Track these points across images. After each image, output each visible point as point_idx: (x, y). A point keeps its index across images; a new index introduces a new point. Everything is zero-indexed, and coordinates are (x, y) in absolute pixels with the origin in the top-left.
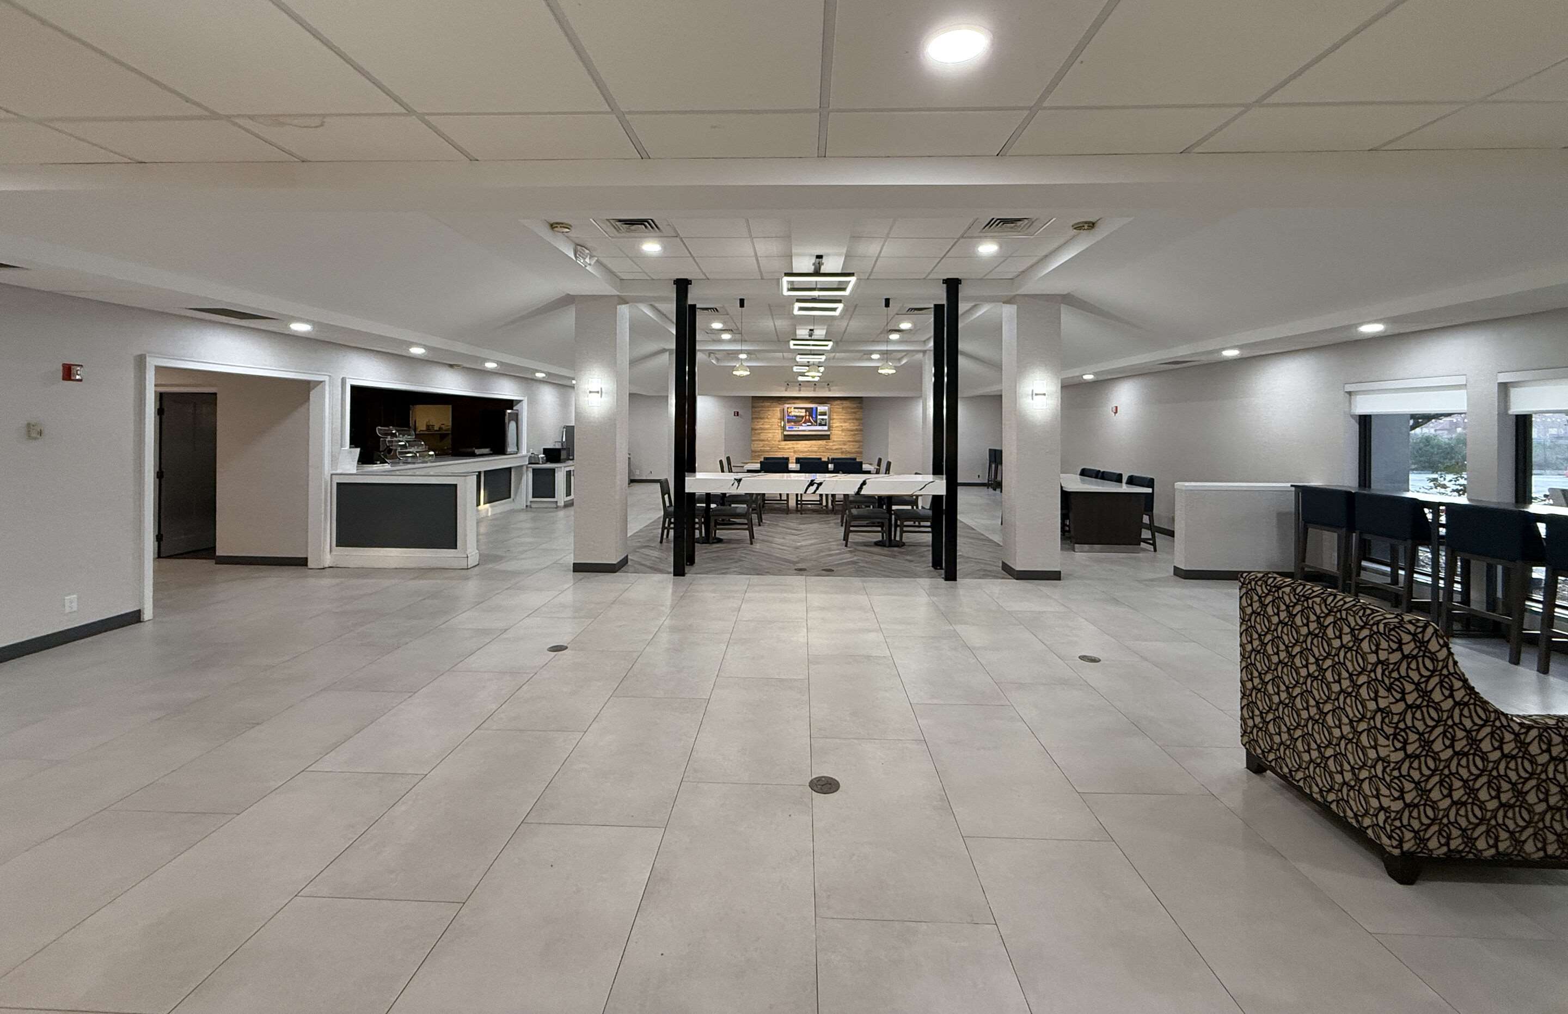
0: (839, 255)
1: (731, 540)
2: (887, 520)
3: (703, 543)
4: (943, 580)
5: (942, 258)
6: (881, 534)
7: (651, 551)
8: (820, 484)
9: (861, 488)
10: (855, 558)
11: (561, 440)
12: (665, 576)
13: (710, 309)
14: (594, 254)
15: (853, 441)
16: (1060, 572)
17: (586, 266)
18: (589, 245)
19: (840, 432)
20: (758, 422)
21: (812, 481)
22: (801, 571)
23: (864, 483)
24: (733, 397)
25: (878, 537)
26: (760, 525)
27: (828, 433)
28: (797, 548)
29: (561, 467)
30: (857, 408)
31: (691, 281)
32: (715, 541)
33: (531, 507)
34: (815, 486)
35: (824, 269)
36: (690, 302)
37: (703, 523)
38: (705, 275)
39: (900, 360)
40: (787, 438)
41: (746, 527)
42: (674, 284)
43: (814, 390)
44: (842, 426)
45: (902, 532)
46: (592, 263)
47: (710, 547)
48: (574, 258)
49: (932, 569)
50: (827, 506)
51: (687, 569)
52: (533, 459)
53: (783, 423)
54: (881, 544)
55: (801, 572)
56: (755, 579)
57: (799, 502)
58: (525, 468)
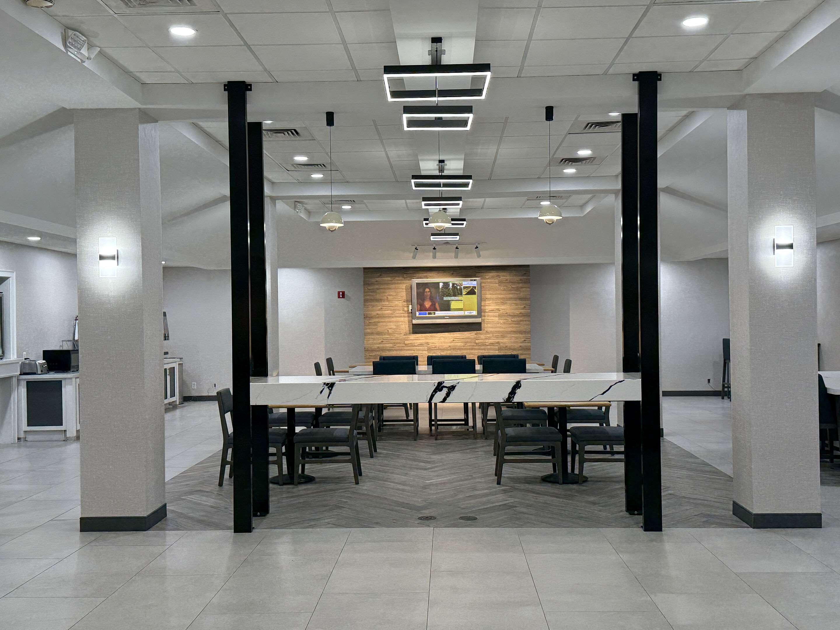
0: (465, 35)
1: (326, 478)
2: (560, 443)
3: (284, 484)
4: (641, 529)
5: (628, 39)
6: (551, 465)
7: (204, 498)
8: (452, 388)
9: (513, 393)
10: (512, 500)
11: (71, 338)
12: (219, 533)
13: (287, 130)
14: (96, 41)
15: (515, 332)
16: (820, 515)
17: (83, 61)
18: (84, 27)
19: (497, 318)
20: (373, 306)
21: (440, 384)
22: (426, 520)
23: (518, 385)
24: (334, 269)
25: (547, 469)
26: (372, 457)
27: (478, 320)
28: (425, 487)
29: (71, 378)
30: (522, 281)
31: (251, 85)
32: (303, 480)
33: (25, 440)
34: (445, 391)
35: (446, 60)
36: (250, 119)
37: (284, 454)
38: (271, 75)
39: (582, 207)
40: (418, 329)
41: (348, 457)
42: (225, 90)
43: (456, 257)
44: (498, 310)
45: (582, 461)
46: (92, 56)
47: (295, 490)
48: (62, 48)
49: (627, 514)
50: (474, 426)
51: (255, 521)
52: (27, 367)
53: (410, 306)
54: (552, 479)
55: (427, 522)
56: (356, 532)
57: (433, 423)
58: (15, 381)
